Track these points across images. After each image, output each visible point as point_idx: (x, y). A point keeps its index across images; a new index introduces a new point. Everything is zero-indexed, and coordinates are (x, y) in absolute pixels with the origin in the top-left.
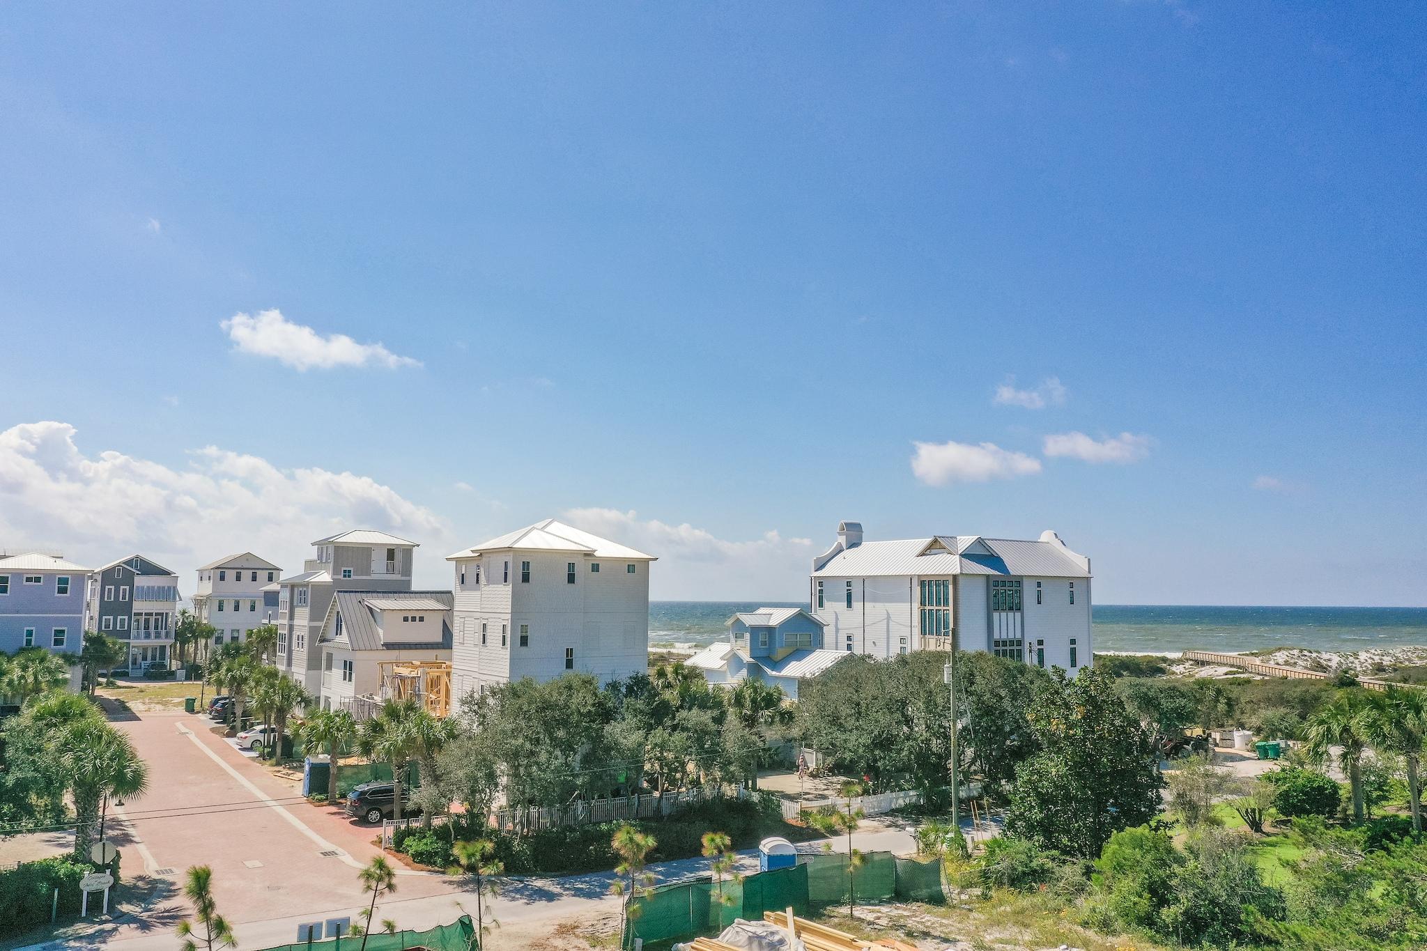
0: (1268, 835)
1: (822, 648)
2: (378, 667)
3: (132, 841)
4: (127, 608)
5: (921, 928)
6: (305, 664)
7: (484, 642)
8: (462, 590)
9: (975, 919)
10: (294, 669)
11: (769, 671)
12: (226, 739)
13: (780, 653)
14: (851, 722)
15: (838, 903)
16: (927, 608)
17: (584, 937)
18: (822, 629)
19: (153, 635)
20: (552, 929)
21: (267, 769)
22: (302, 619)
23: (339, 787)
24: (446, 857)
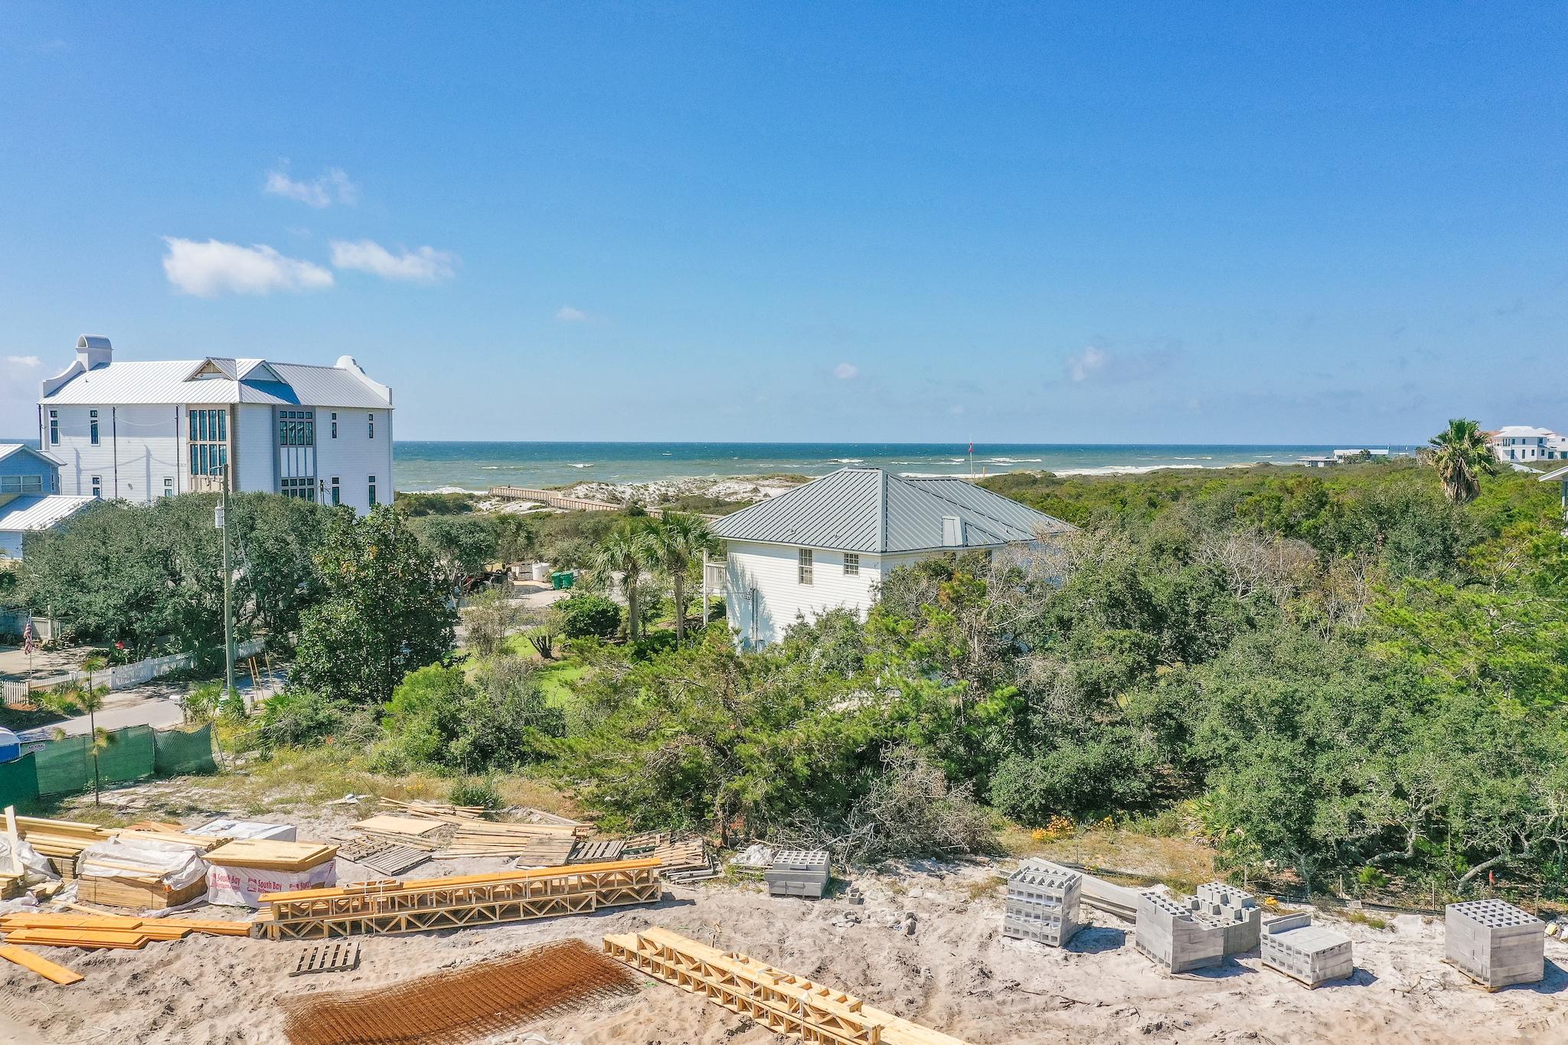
0: (557, 660)
1: (57, 492)
5: (187, 802)
9: (252, 783)
15: (80, 792)
16: (199, 443)
18: (55, 469)
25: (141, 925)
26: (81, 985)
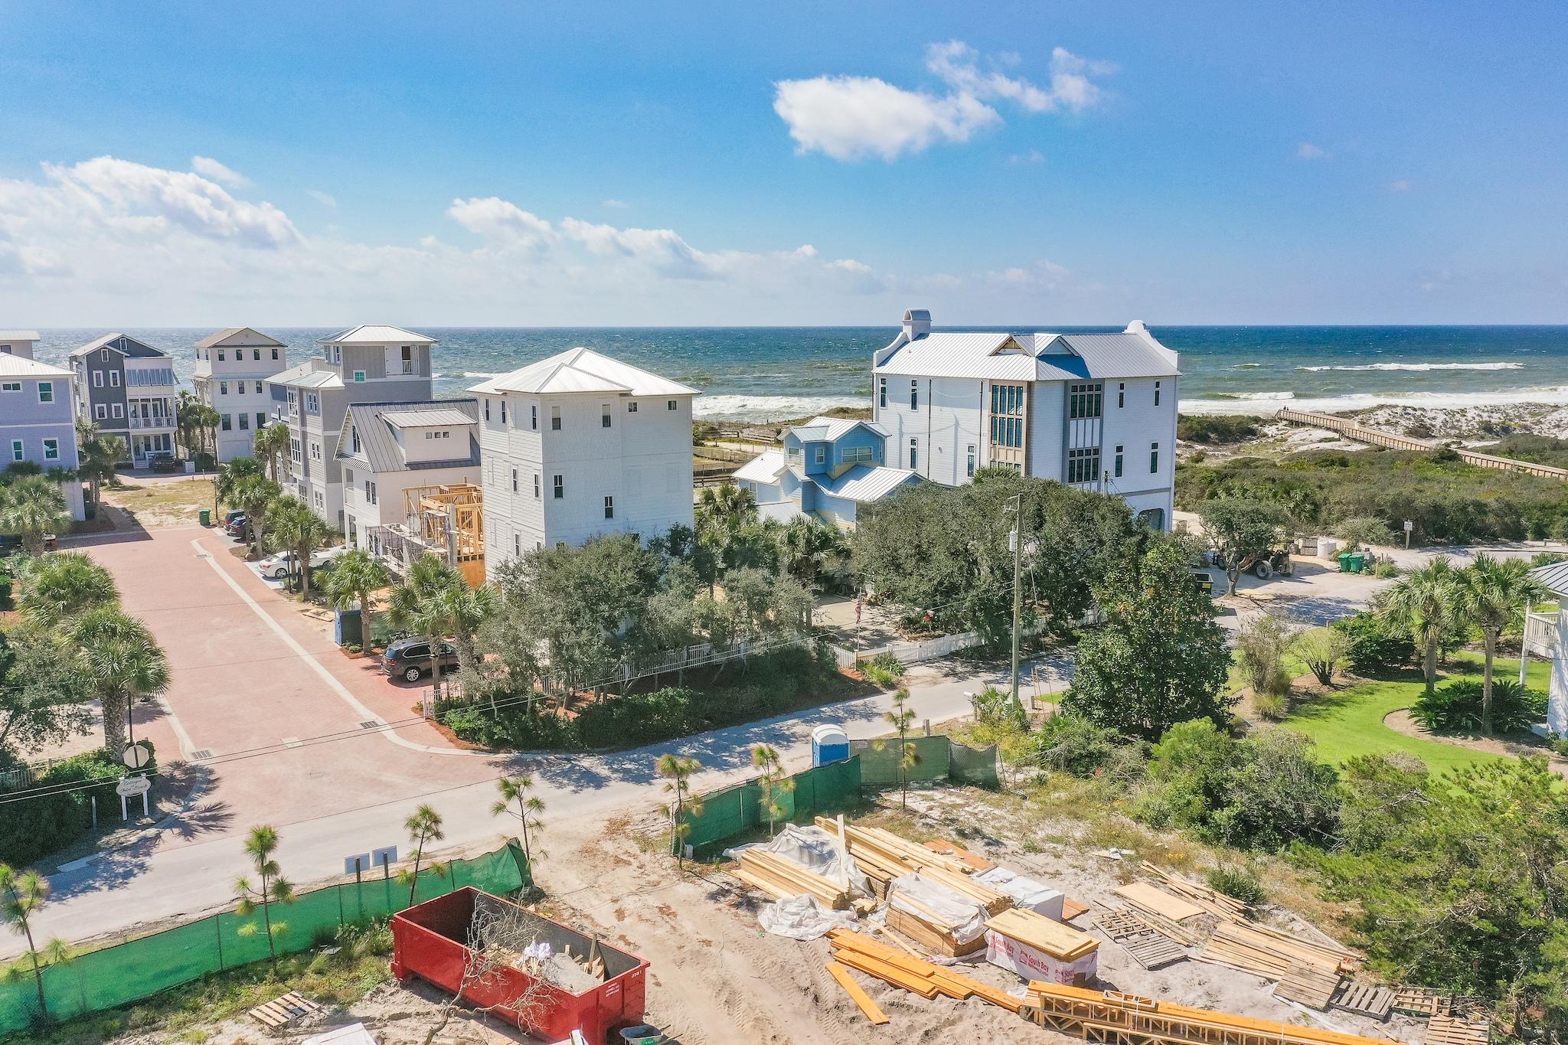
0: (1336, 688)
1: (882, 463)
2: (404, 494)
3: (162, 713)
4: (120, 395)
5: (973, 822)
6: (324, 476)
7: (515, 489)
8: (488, 425)
9: (1028, 810)
10: (312, 480)
11: (825, 491)
12: (248, 564)
13: (837, 469)
15: (892, 786)
16: (999, 415)
17: (635, 838)
18: (883, 442)
19: (153, 423)
20: (601, 826)
21: (295, 604)
22: (315, 428)
23: (372, 631)
24: (490, 735)
25: (933, 973)
26: (886, 1028)
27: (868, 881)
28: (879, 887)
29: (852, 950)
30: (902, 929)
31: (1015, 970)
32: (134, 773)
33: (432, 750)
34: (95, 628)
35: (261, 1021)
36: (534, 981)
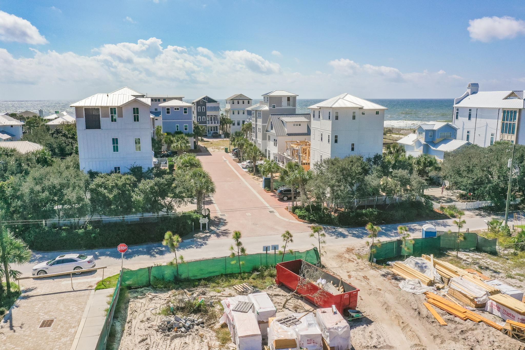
1: (455, 138)
2: (285, 143)
3: (212, 203)
4: (205, 114)
5: (485, 265)
6: (261, 138)
7: (322, 140)
8: (314, 120)
9: (509, 263)
10: (258, 139)
11: (431, 147)
12: (238, 164)
13: (437, 140)
14: (465, 174)
15: (452, 249)
16: (505, 122)
17: (356, 254)
18: (456, 131)
19: (213, 123)
20: (344, 250)
21: (251, 176)
22: (260, 123)
23: (274, 185)
24: (309, 218)
25: (466, 312)
26: (446, 327)
27: (442, 278)
28: (446, 281)
29: (434, 299)
30: (454, 296)
31: (500, 316)
32: (204, 217)
33: (290, 221)
34: (196, 174)
35: (236, 289)
36: (320, 289)
